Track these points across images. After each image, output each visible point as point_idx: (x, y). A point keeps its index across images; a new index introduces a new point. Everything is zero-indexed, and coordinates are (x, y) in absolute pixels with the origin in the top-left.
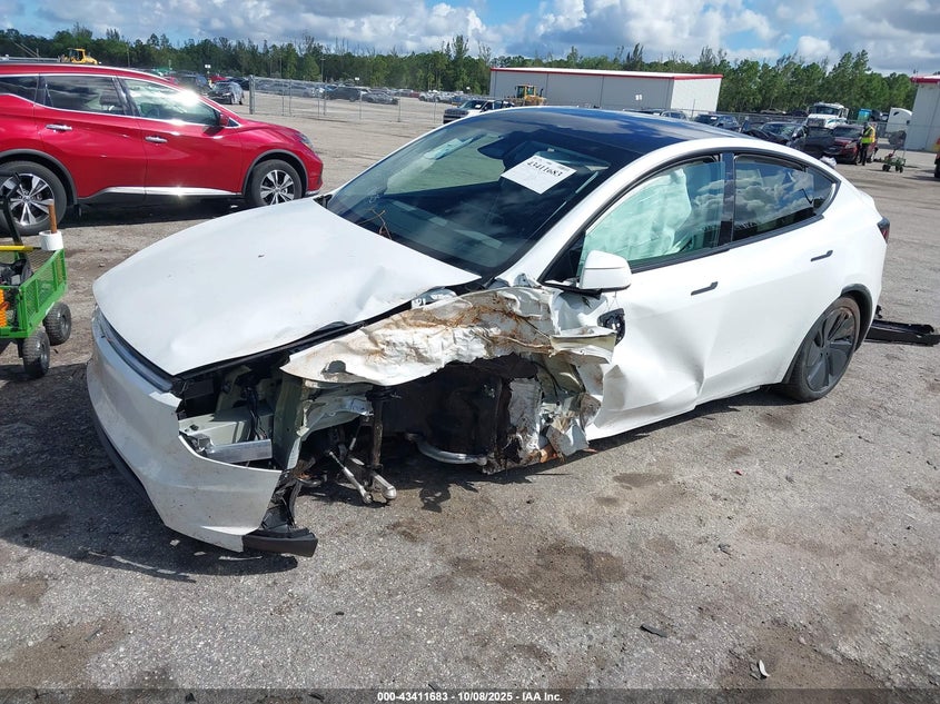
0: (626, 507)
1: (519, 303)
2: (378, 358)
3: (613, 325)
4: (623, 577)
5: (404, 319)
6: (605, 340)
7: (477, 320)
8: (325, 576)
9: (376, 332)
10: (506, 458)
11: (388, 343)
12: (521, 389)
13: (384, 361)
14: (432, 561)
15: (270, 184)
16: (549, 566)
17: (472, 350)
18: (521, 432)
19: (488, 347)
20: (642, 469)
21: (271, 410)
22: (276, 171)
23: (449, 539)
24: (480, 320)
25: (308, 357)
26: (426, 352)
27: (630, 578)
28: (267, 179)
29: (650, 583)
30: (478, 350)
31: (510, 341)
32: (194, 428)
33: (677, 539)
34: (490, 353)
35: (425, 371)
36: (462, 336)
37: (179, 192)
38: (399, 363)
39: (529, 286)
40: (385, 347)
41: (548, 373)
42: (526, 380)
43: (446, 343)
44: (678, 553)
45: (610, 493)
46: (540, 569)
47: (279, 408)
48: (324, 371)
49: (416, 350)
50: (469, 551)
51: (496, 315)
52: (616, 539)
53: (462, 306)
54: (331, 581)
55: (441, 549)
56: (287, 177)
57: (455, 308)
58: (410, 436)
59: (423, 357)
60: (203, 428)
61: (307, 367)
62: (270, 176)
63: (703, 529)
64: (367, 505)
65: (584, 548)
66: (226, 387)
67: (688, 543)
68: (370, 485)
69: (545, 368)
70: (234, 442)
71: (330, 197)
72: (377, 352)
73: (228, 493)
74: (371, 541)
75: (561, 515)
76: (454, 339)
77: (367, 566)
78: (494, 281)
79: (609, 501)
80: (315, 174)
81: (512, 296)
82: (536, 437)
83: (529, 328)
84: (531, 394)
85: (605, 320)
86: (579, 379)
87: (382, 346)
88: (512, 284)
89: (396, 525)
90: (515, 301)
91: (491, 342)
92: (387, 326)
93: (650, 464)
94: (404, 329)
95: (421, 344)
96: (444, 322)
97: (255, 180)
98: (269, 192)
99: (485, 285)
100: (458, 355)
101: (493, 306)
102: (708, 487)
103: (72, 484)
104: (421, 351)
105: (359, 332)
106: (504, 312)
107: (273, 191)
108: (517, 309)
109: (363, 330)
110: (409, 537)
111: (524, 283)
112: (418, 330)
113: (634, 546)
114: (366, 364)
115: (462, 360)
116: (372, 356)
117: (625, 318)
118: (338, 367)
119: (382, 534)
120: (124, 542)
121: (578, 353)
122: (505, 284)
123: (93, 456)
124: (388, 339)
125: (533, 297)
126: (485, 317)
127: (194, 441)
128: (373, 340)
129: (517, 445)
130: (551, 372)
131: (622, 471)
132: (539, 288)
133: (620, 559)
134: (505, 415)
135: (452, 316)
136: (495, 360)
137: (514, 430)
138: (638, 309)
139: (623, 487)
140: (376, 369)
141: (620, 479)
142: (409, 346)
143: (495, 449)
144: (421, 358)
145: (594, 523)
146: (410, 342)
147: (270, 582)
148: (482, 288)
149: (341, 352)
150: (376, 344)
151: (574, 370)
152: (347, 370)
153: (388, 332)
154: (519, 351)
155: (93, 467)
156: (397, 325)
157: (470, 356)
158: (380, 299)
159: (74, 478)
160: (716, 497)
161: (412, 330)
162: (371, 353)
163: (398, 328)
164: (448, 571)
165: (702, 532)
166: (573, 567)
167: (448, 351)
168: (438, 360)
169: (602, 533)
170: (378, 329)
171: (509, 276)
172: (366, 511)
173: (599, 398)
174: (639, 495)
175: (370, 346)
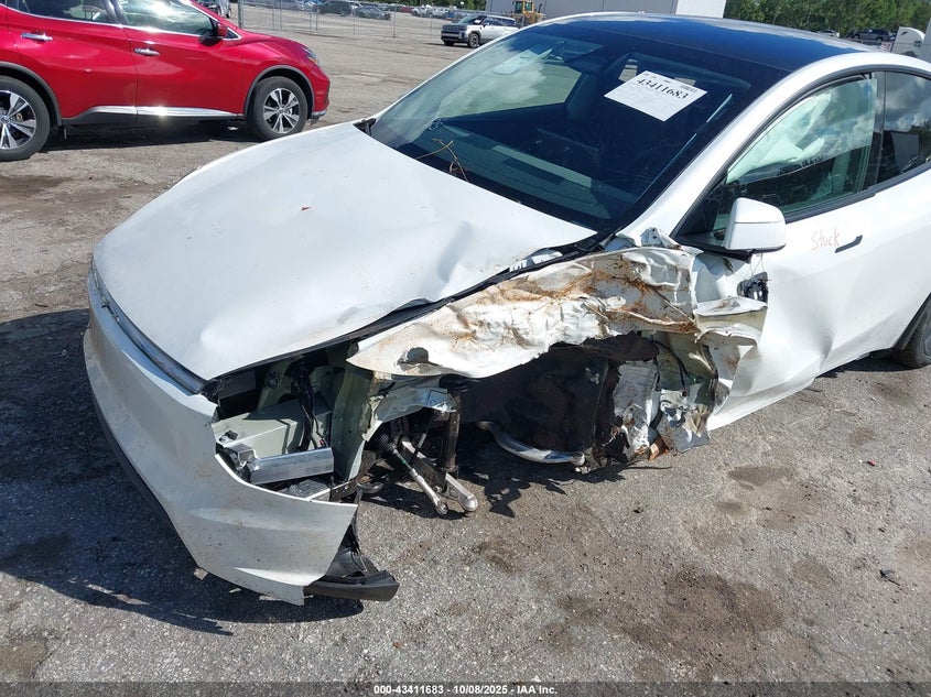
0: (754, 515)
1: (649, 268)
2: (468, 343)
3: (755, 294)
4: (778, 621)
5: (502, 292)
6: (755, 316)
7: (590, 290)
8: (406, 627)
9: (467, 309)
10: (608, 457)
11: (481, 324)
12: (632, 373)
13: (475, 346)
14: (537, 601)
15: (272, 103)
16: (683, 605)
17: (583, 329)
18: (627, 425)
19: (602, 323)
20: (757, 460)
21: (330, 407)
22: (279, 90)
23: (551, 568)
24: (595, 290)
25: (382, 343)
26: (527, 333)
27: (788, 622)
28: (270, 98)
29: (815, 630)
30: (590, 329)
31: (631, 316)
32: (231, 436)
33: (829, 562)
34: (604, 331)
35: (522, 357)
36: (572, 312)
37: (161, 112)
38: (492, 348)
39: (662, 245)
40: (476, 328)
41: (673, 355)
42: (641, 362)
43: (551, 321)
44: (835, 583)
45: (730, 496)
46: (674, 611)
47: (339, 404)
48: (401, 362)
49: (515, 331)
50: (581, 586)
51: (614, 283)
52: (754, 562)
53: (576, 272)
54: (416, 634)
55: (544, 584)
56: (292, 96)
57: (567, 276)
58: (484, 424)
59: (523, 339)
60: (243, 436)
61: (380, 357)
62: (273, 95)
63: (855, 546)
64: (442, 517)
65: (719, 578)
66: (272, 382)
67: (843, 569)
68: (444, 491)
69: (669, 349)
70: (284, 453)
71: (372, 122)
72: (467, 335)
73: (285, 532)
74: (456, 572)
75: (680, 529)
76: (562, 315)
77: (456, 610)
78: (614, 237)
79: (732, 507)
80: (321, 93)
81: (641, 259)
82: (645, 430)
83: (658, 300)
84: (643, 379)
85: (746, 289)
86: (711, 363)
87: (474, 327)
88: (638, 242)
89: (482, 548)
90: (644, 265)
91: (607, 318)
92: (480, 302)
93: (765, 454)
94: (500, 303)
95: (522, 324)
96: (550, 294)
97: (258, 99)
98: (272, 114)
99: (603, 243)
100: (565, 334)
101: (613, 272)
102: (840, 484)
103: (72, 490)
104: (521, 332)
105: (445, 310)
106: (627, 280)
107: (276, 111)
108: (646, 277)
109: (450, 307)
110: (502, 564)
111: (656, 242)
112: (518, 304)
113: (777, 571)
114: (453, 350)
115: (568, 341)
116: (460, 341)
117: (769, 284)
118: (419, 356)
119: (467, 561)
120: (143, 578)
121: (724, 334)
122: (629, 243)
123: (96, 449)
124: (481, 318)
125: (669, 260)
126: (602, 286)
127: (233, 456)
128: (462, 319)
129: (623, 441)
130: (677, 353)
131: (735, 464)
132: (677, 248)
133: (766, 593)
134: (609, 405)
135: (560, 286)
136: (609, 340)
137: (620, 421)
138: (782, 272)
139: (742, 485)
140: (465, 356)
141: (737, 475)
142: (507, 327)
143: (594, 445)
144: (521, 341)
145: (721, 540)
146: (509, 322)
147: (337, 638)
148: (599, 249)
149: (423, 336)
150: (466, 324)
151: (705, 350)
152: (430, 360)
153: (481, 308)
154: (641, 327)
155: (97, 464)
156: (493, 300)
157: (580, 337)
158: (469, 266)
159: (74, 480)
160: (856, 500)
161: (510, 305)
162: (459, 336)
163: (494, 302)
164: (560, 616)
165: (856, 551)
166: (713, 607)
167: (553, 330)
168: (541, 344)
169: (735, 554)
170: (470, 306)
171: (634, 231)
172: (442, 524)
173: (728, 383)
174: (763, 495)
175: (458, 327)
